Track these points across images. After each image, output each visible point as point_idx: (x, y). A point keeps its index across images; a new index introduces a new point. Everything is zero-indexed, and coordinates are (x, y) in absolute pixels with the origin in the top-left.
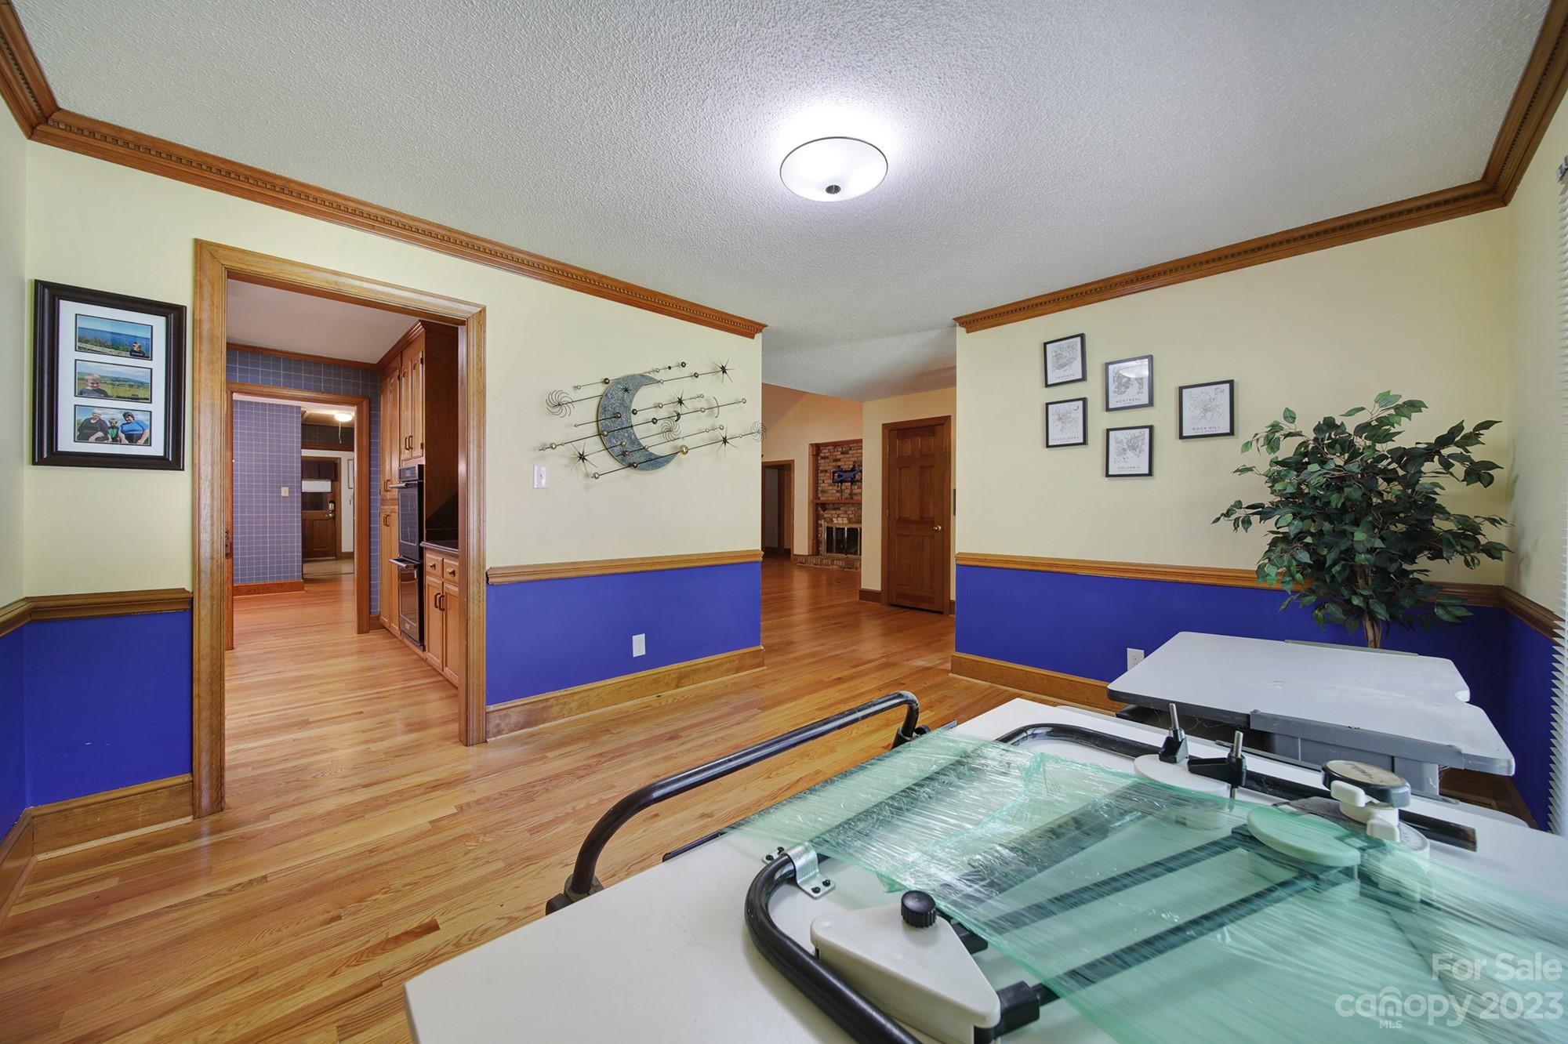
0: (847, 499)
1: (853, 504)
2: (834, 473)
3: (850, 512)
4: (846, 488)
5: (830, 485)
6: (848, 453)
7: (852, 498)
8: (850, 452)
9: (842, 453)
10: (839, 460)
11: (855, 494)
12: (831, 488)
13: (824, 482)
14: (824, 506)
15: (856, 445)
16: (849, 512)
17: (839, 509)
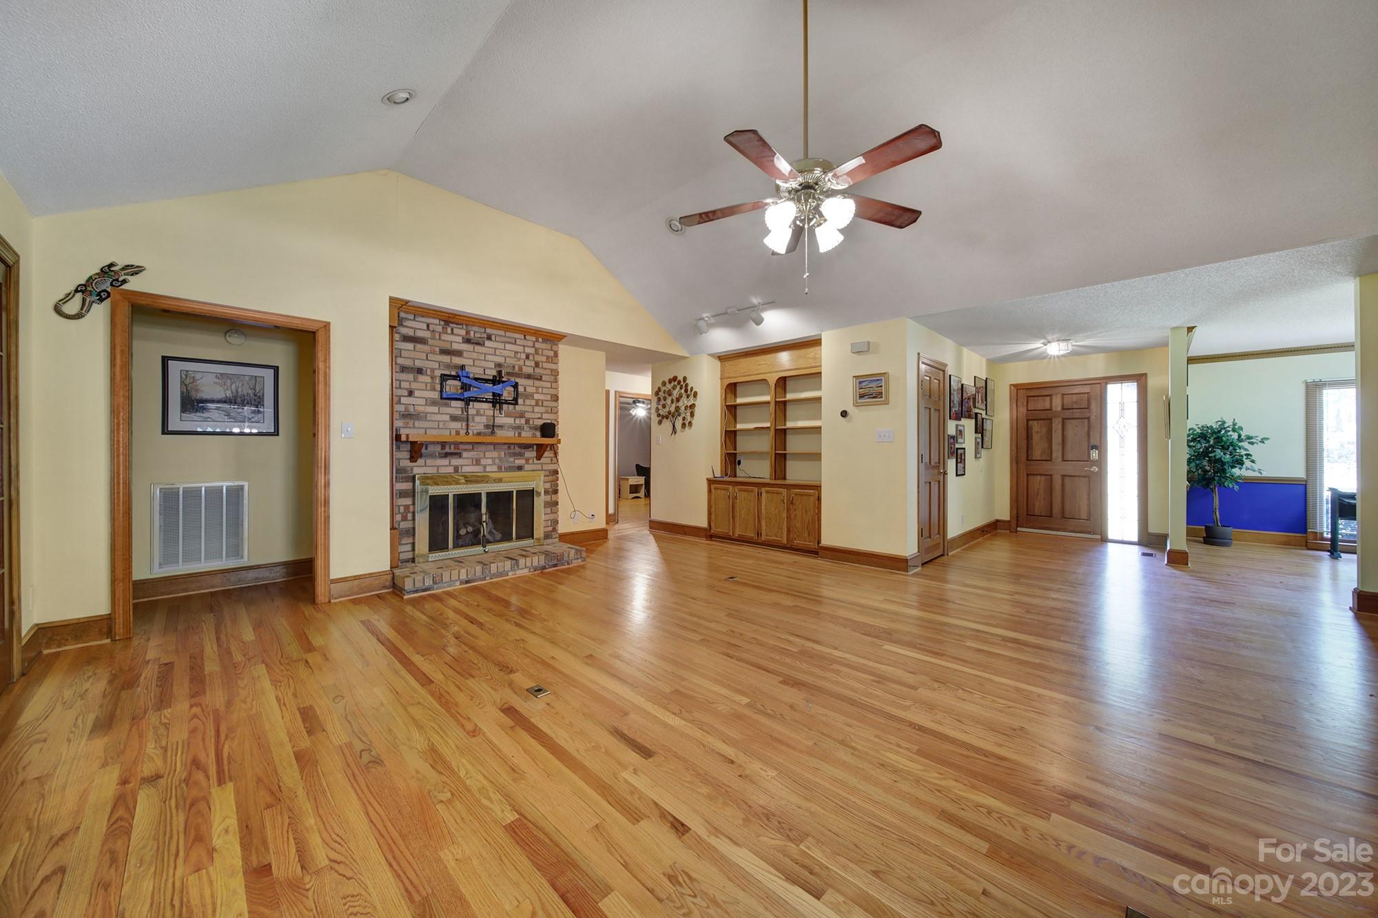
0: (479, 434)
1: (495, 445)
2: (444, 378)
3: (490, 461)
4: (478, 414)
5: (433, 403)
6: (481, 344)
7: (493, 433)
8: (488, 343)
9: (467, 341)
10: (459, 353)
11: (501, 427)
12: (435, 409)
13: (411, 393)
14: (416, 450)
15: (502, 333)
16: (483, 462)
17: (459, 455)
